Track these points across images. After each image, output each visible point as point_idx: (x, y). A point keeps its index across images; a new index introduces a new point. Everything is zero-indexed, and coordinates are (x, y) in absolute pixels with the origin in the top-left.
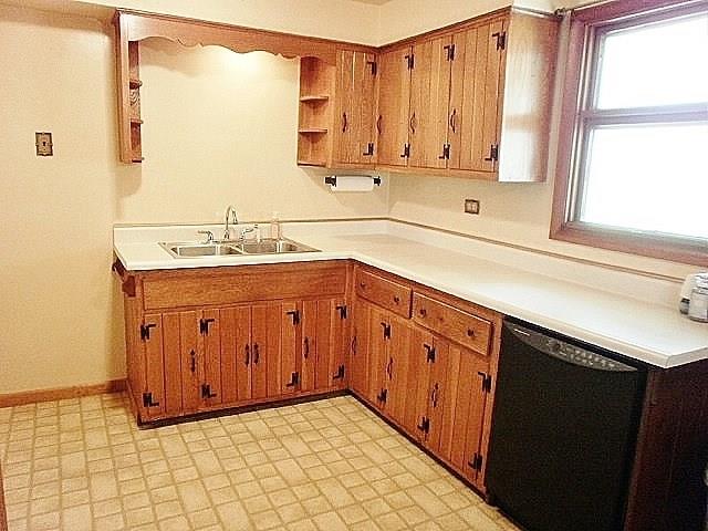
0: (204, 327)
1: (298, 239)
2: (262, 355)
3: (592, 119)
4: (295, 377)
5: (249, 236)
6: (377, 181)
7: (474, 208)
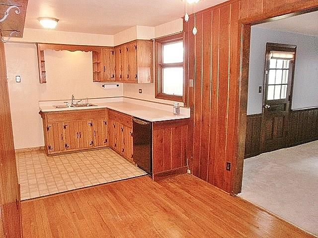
0: (65, 127)
1: (92, 103)
2: (82, 136)
3: (163, 66)
4: (92, 142)
5: (79, 103)
6: (118, 85)
7: (140, 91)
